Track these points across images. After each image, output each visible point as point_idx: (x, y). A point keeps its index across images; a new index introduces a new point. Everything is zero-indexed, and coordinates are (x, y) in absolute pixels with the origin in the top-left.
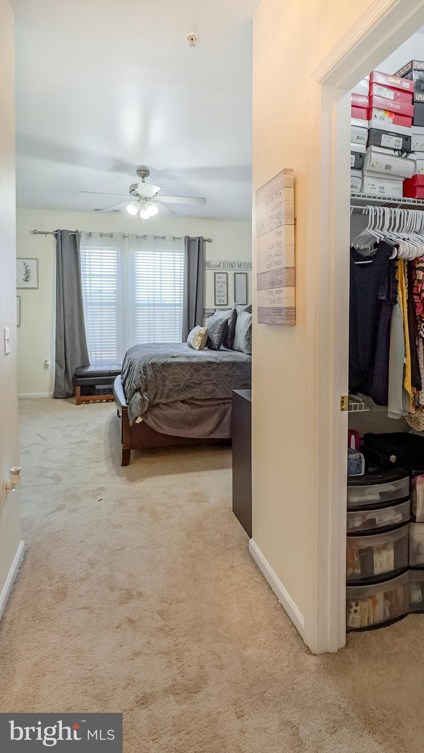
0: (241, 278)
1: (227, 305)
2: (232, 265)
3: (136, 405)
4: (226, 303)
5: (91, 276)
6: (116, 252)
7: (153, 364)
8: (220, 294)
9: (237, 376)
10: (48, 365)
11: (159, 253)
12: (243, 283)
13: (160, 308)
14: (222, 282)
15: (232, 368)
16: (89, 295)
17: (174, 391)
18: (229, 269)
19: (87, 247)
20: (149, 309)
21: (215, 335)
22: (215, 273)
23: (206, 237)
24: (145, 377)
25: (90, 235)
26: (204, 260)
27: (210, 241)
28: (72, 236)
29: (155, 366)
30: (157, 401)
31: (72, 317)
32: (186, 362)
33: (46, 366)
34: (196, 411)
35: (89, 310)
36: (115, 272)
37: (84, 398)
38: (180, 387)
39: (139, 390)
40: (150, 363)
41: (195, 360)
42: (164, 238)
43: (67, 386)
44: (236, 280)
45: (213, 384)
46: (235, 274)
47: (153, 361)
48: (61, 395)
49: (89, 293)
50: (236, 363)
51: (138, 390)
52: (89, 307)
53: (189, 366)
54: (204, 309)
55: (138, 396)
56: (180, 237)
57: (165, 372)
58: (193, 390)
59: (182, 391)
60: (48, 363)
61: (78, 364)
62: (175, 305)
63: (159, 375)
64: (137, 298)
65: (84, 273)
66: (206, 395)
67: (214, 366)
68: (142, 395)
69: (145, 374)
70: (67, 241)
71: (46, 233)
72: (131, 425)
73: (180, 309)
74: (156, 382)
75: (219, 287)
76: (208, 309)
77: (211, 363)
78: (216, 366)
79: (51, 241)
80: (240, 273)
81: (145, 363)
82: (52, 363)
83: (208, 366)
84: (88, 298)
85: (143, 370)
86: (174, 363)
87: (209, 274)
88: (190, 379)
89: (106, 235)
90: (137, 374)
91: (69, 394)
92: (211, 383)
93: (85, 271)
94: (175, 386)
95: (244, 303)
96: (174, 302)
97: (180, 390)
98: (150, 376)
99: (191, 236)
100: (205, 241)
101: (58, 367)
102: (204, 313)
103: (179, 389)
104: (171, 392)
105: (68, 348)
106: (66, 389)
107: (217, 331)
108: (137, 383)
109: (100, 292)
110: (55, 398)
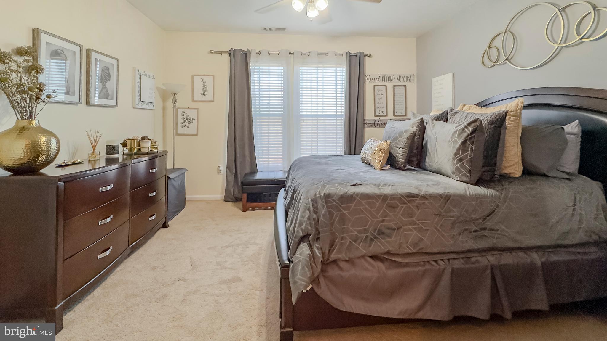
0: (400, 91)
1: (386, 116)
2: (391, 78)
3: (303, 268)
4: (385, 114)
5: (260, 90)
6: (282, 68)
7: (328, 196)
8: (380, 105)
9: (452, 217)
10: (221, 170)
11: (322, 69)
12: (402, 96)
13: (323, 119)
14: (382, 95)
15: (446, 203)
16: (258, 107)
17: (359, 241)
18: (388, 82)
19: (256, 64)
20: (312, 120)
21: (399, 151)
22: (375, 86)
23: (366, 53)
24: (315, 216)
25: (259, 53)
26: (364, 74)
27: (369, 56)
28: (244, 54)
29: (331, 199)
30: (333, 256)
31: (243, 127)
32: (375, 194)
33: (219, 171)
34: (393, 272)
35: (258, 121)
36: (281, 86)
37: (249, 204)
38: (369, 234)
39: (306, 240)
40: (322, 195)
41: (387, 191)
42: (327, 54)
43: (236, 190)
44: (395, 92)
45: (420, 230)
46: (394, 86)
47: (328, 190)
48: (230, 199)
49: (258, 105)
50: (450, 196)
51: (304, 238)
52: (258, 118)
53: (380, 200)
54: (364, 120)
55: (304, 249)
56: (341, 53)
57: (345, 209)
58: (389, 240)
59: (372, 240)
60: (221, 168)
61: (248, 170)
62: (336, 116)
63: (336, 213)
64: (302, 109)
65: (254, 87)
66: (408, 247)
67: (418, 201)
68: (310, 247)
69: (315, 212)
70: (239, 59)
71: (221, 53)
72: (294, 303)
73: (342, 120)
74: (332, 224)
75: (379, 99)
76: (368, 120)
77: (413, 197)
78: (421, 202)
79: (226, 59)
80: (399, 86)
81: (316, 194)
82: (224, 168)
83: (409, 201)
84: (257, 110)
85: (313, 205)
86: (357, 195)
87: (369, 88)
88: (382, 221)
89: (274, 53)
90: (304, 212)
91: (238, 198)
92: (415, 228)
93: (255, 86)
94: (360, 232)
95: (403, 114)
96: (335, 113)
97: (369, 239)
98: (324, 215)
99: (353, 52)
100: (365, 56)
101: (229, 173)
102: (364, 124)
103: (367, 237)
104: (355, 241)
105: (238, 155)
106: (235, 193)
107: (401, 145)
108: (303, 227)
109: (268, 104)
110: (226, 201)
